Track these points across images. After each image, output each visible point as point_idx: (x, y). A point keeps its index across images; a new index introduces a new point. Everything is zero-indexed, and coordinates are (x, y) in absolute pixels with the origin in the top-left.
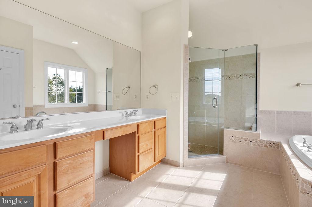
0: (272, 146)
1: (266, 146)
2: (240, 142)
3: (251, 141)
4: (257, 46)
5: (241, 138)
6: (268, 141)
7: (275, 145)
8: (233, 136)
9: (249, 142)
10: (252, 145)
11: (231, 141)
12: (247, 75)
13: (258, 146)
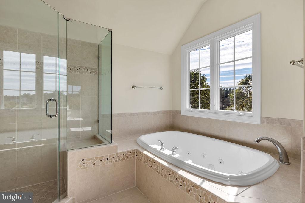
0: (129, 157)
1: (123, 159)
2: (94, 164)
3: (107, 159)
4: (111, 32)
5: (95, 158)
6: (125, 152)
7: (131, 155)
8: (83, 160)
9: (105, 161)
10: (108, 163)
11: (81, 168)
12: (88, 70)
13: (115, 162)
